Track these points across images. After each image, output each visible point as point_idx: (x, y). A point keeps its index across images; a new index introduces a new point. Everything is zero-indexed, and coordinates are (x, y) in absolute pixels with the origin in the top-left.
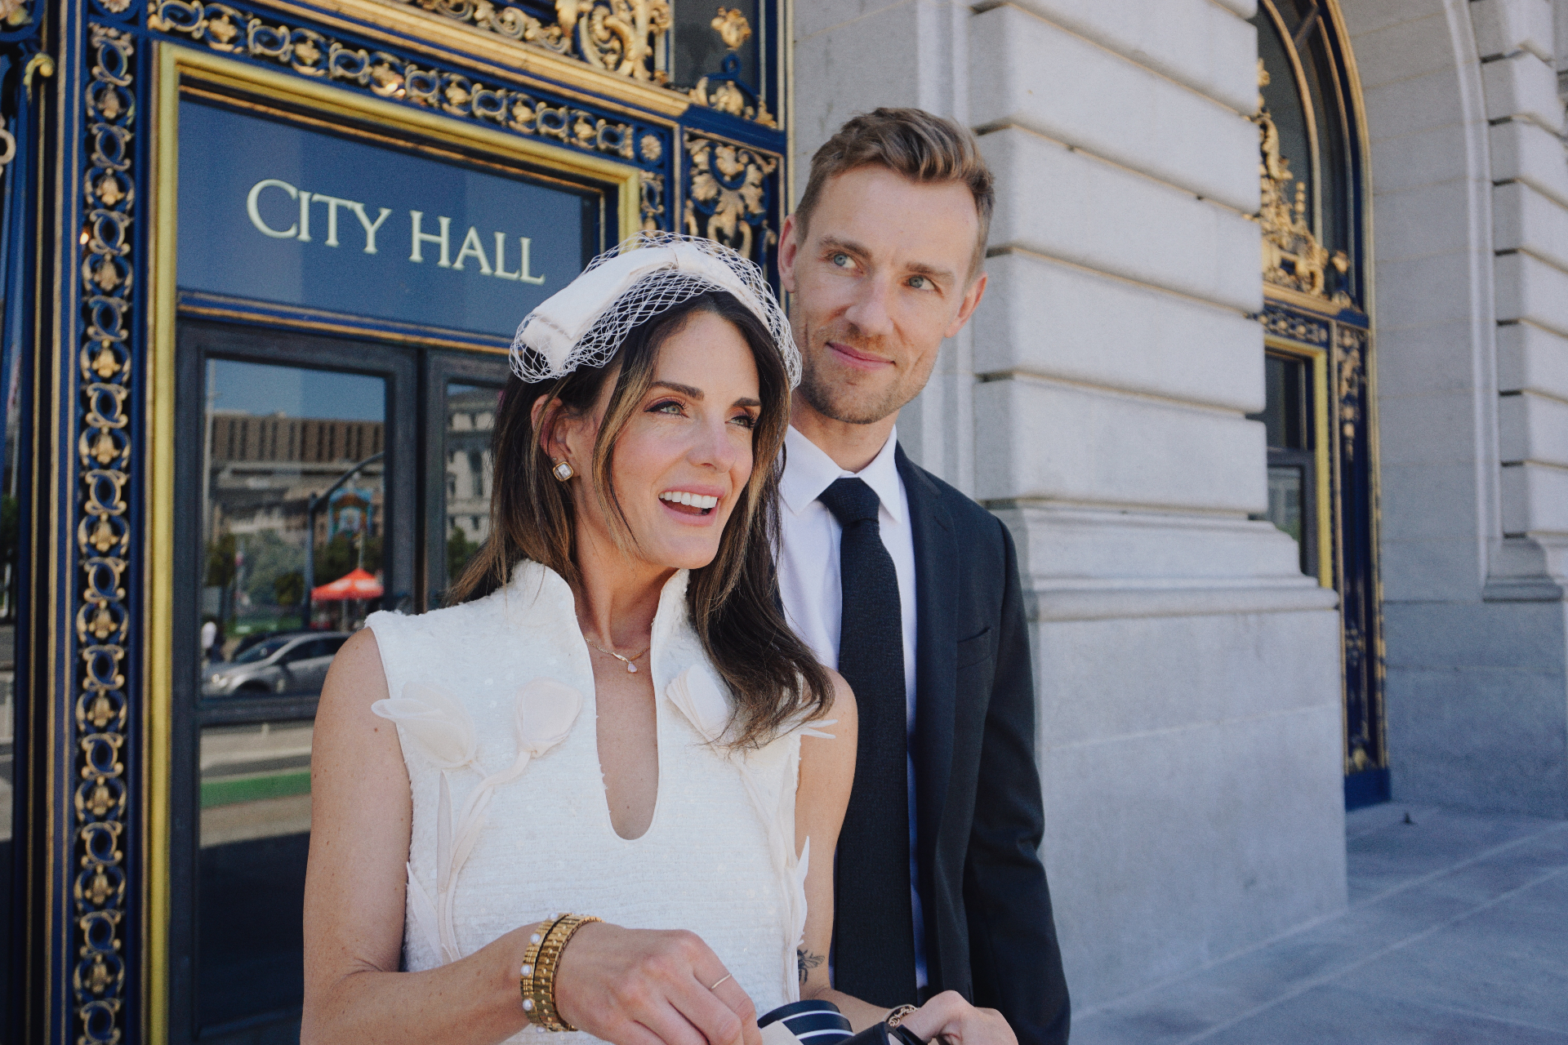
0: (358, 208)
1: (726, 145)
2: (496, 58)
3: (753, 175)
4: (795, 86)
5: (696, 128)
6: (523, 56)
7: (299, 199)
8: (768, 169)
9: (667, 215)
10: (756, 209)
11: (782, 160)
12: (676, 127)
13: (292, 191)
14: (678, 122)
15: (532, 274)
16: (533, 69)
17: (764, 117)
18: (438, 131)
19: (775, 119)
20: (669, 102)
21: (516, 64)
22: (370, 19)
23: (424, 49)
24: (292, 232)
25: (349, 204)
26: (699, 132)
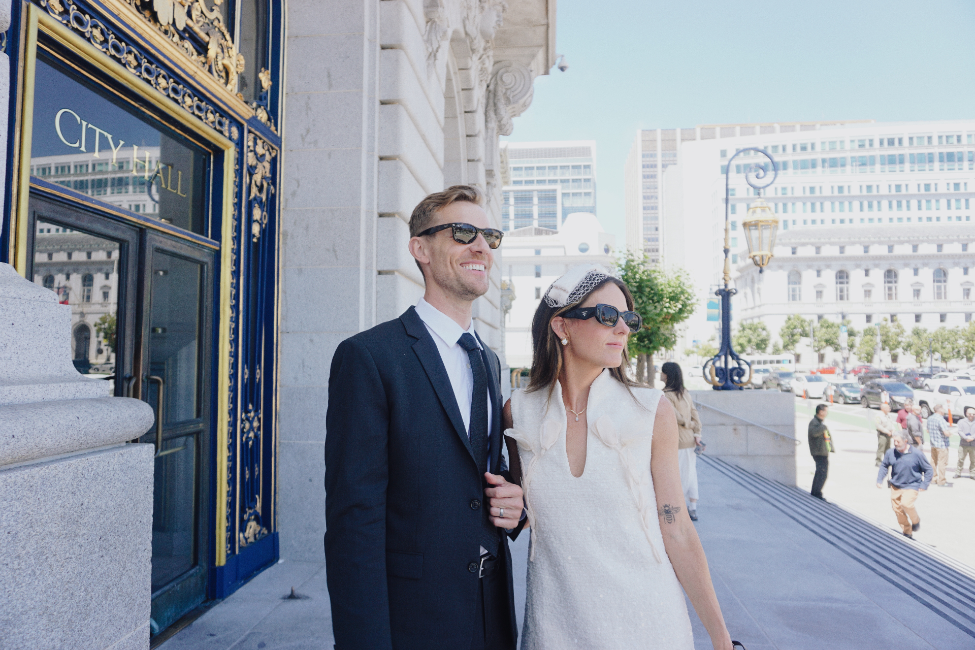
0: (109, 136)
1: (260, 139)
2: (183, 67)
3: (268, 157)
4: (286, 116)
5: (252, 127)
6: (196, 69)
7: (81, 124)
8: (273, 155)
9: (240, 171)
10: (268, 175)
11: (279, 151)
12: (246, 125)
13: (78, 119)
14: (247, 123)
15: (182, 192)
16: (197, 78)
17: (273, 128)
18: (158, 101)
19: (277, 130)
20: (245, 111)
21: (191, 73)
22: (132, 26)
23: (153, 51)
24: (77, 145)
25: (106, 134)
26: (253, 130)
